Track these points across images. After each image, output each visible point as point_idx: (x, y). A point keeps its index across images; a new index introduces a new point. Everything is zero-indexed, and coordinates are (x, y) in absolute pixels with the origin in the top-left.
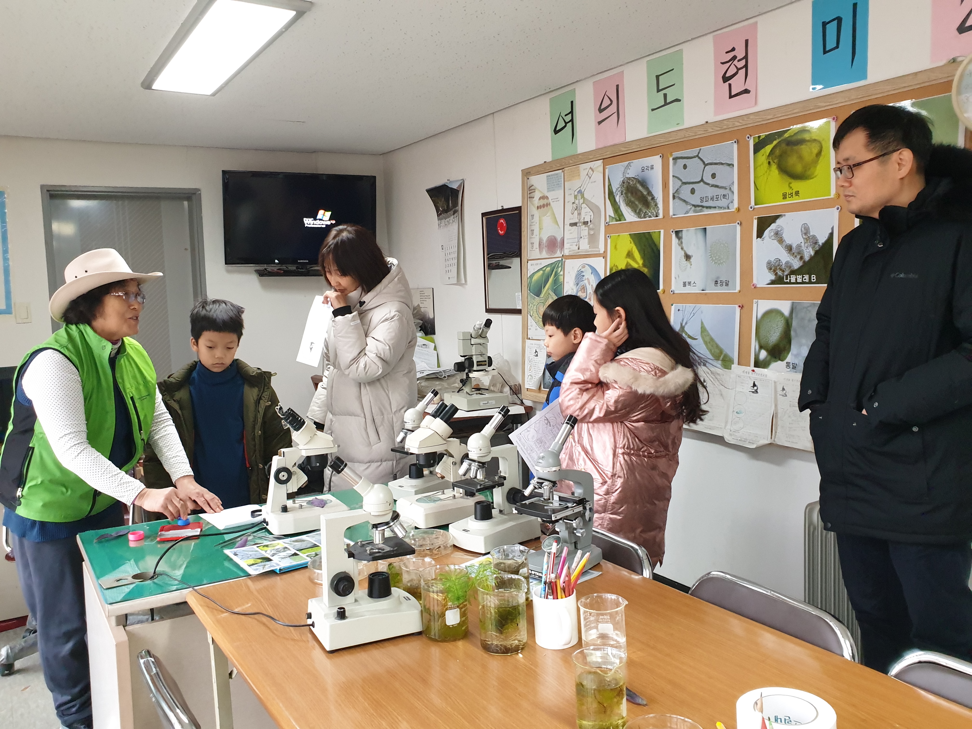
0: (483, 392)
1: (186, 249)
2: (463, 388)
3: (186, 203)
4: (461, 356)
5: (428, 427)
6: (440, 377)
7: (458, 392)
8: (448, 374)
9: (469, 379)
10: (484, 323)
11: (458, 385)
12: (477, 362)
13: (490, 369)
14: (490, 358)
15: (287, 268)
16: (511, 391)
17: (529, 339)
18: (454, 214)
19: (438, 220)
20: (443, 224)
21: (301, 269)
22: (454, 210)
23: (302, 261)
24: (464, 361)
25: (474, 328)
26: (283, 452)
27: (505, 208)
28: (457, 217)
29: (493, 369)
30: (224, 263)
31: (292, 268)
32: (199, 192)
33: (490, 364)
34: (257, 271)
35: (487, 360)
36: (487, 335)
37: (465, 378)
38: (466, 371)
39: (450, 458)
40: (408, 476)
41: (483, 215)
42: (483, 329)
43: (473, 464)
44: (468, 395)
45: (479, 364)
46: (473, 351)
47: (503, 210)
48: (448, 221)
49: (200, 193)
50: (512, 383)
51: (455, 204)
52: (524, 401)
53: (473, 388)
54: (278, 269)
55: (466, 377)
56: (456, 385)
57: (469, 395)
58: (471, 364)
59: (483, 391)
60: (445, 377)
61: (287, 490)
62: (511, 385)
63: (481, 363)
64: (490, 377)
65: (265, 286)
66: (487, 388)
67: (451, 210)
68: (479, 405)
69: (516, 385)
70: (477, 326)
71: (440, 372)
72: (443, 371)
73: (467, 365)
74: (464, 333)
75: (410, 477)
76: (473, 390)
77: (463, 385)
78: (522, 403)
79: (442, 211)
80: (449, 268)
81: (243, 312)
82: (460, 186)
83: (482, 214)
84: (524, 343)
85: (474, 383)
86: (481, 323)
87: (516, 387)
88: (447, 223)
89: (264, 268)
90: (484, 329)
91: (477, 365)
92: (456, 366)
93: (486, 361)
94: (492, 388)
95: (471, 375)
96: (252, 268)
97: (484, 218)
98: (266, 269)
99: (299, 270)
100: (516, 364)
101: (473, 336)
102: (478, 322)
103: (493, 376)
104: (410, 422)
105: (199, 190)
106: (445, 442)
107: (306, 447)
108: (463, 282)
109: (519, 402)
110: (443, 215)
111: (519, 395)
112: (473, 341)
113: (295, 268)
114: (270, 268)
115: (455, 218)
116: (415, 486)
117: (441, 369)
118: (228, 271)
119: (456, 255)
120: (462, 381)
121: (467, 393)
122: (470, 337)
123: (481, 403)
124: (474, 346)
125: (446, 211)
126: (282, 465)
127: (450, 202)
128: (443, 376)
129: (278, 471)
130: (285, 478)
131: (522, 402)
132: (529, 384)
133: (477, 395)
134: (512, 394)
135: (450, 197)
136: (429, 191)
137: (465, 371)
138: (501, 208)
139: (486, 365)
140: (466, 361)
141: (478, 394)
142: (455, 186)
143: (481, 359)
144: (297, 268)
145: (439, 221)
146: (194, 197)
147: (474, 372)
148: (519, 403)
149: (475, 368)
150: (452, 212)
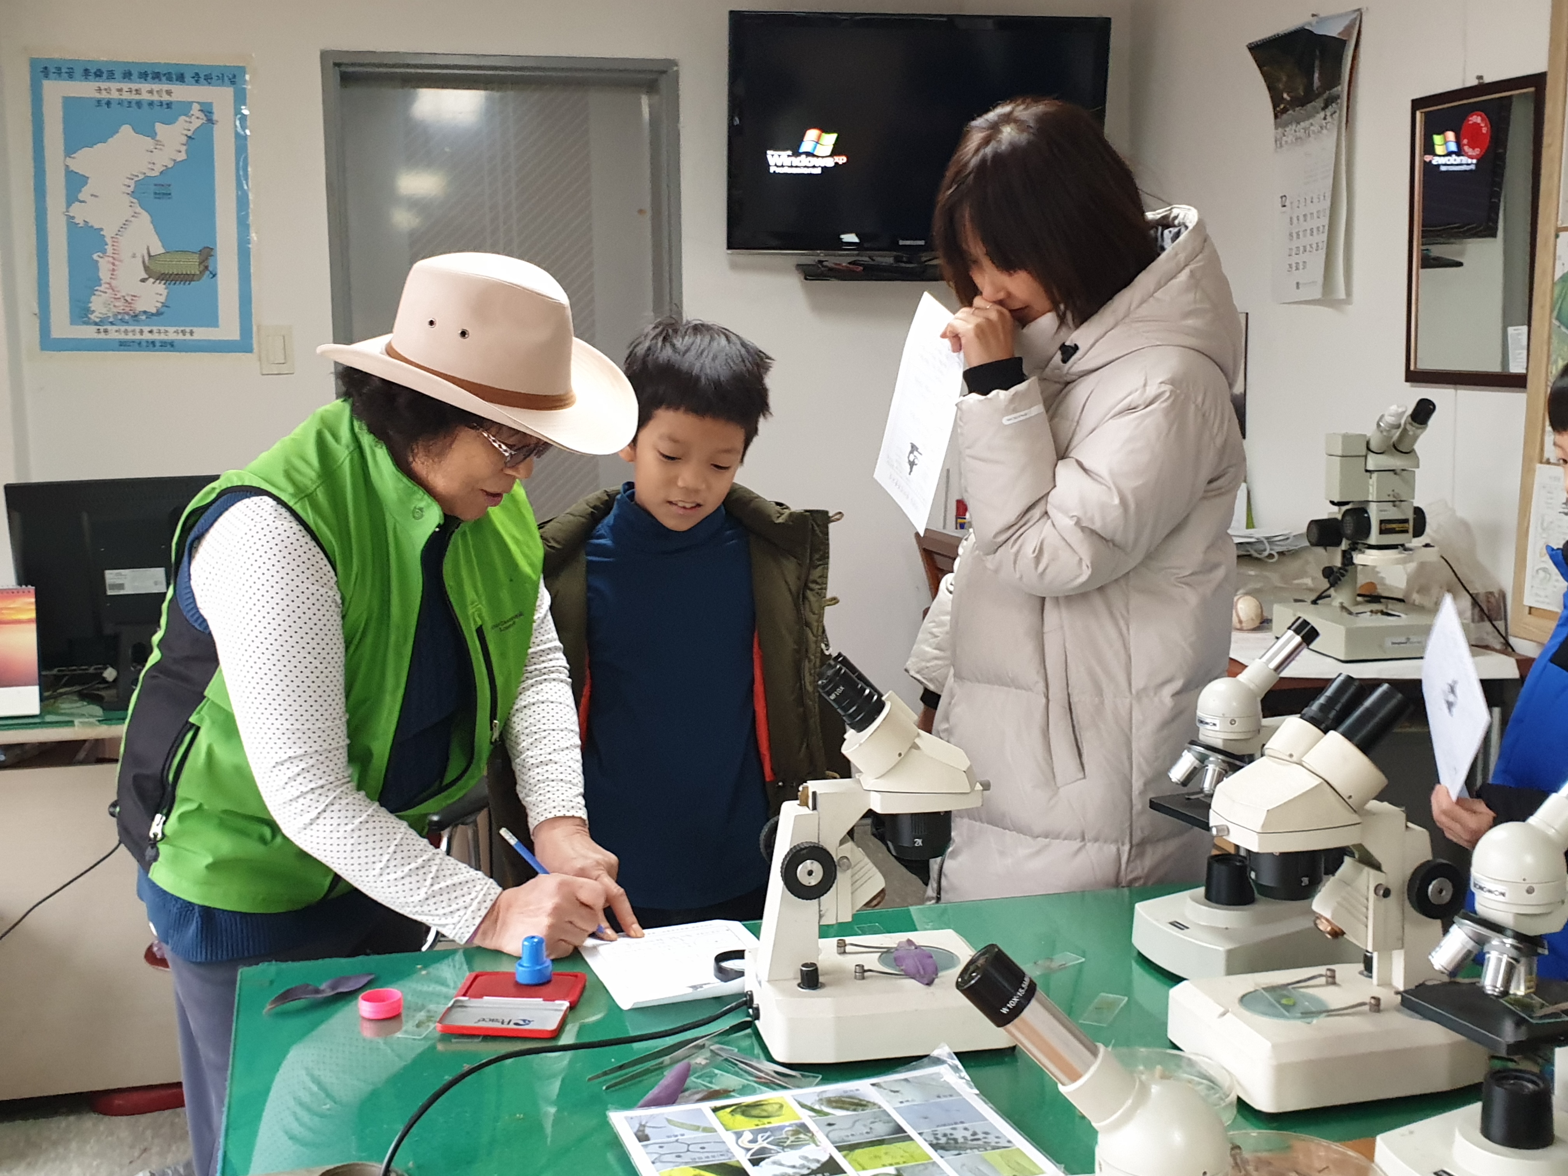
0: (1392, 607)
1: (641, 211)
2: (1332, 591)
3: (645, 101)
4: (1332, 503)
5: (1294, 759)
6: (1255, 555)
7: (1314, 602)
8: (1280, 549)
9: (1349, 568)
10: (1410, 411)
11: (1314, 580)
12: (1382, 522)
13: (1417, 542)
14: (1418, 512)
15: (873, 260)
16: (1477, 610)
17: (1548, 462)
18: (1324, 108)
19: (1276, 128)
20: (1290, 138)
21: (905, 262)
22: (1325, 96)
23: (908, 243)
24: (1339, 517)
25: (1378, 425)
26: (814, 794)
27: (1488, 79)
28: (1337, 115)
29: (1427, 545)
30: (725, 245)
31: (886, 259)
32: (675, 68)
33: (1419, 528)
34: (800, 267)
35: (1410, 516)
36: (1417, 447)
37: (1339, 564)
38: (1344, 545)
39: (1367, 870)
40: (1202, 890)
41: (1416, 104)
42: (1405, 430)
43: (1495, 942)
44: (1345, 614)
45: (1386, 527)
46: (1372, 490)
47: (1483, 88)
48: (1305, 129)
49: (677, 71)
50: (1478, 588)
51: (1332, 78)
52: (1512, 641)
53: (1359, 595)
54: (850, 263)
55: (1343, 563)
56: (1308, 581)
57: (1350, 613)
58: (1363, 527)
59: (1390, 606)
60: (1271, 556)
61: (821, 917)
62: (1477, 594)
63: (1394, 526)
64: (1412, 566)
65: (817, 307)
66: (1400, 596)
67: (1319, 95)
68: (1381, 646)
69: (1491, 593)
70: (1390, 419)
71: (1259, 542)
72: (1267, 538)
73: (1349, 529)
74: (1346, 438)
75: (1209, 896)
76: (1359, 599)
77: (1332, 585)
78: (1507, 649)
79: (1289, 103)
80: (1300, 259)
81: (767, 368)
82: (1348, 29)
83: (1413, 101)
84: (1528, 473)
85: (1362, 580)
86: (1400, 410)
87: (1492, 600)
88: (1301, 133)
89: (817, 259)
90: (1409, 427)
91: (1382, 532)
92: (1315, 530)
93: (1406, 521)
94: (1416, 598)
95: (1359, 559)
96: (791, 258)
97: (1418, 114)
98: (821, 262)
99: (903, 265)
100: (1494, 533)
101: (1373, 446)
102: (1394, 408)
103: (1422, 565)
104: (1217, 722)
105: (673, 63)
106: (1355, 818)
107: (883, 785)
108: (1342, 295)
109: (1497, 644)
110: (1290, 112)
111: (1500, 624)
112: (1373, 462)
113: (891, 260)
114: (832, 259)
115: (1329, 119)
116: (1225, 933)
117: (1258, 533)
118: (734, 266)
119: (1325, 221)
120: (1328, 572)
121: (1343, 607)
122: (1363, 451)
123: (1388, 643)
124: (1375, 475)
125: (1303, 100)
126: (809, 837)
127: (1316, 75)
128: (1266, 553)
129: (796, 857)
130: (813, 881)
131: (1507, 644)
132: (1537, 595)
133: (1374, 617)
134: (1476, 617)
135: (1317, 63)
136: (1256, 49)
137: (1339, 544)
138: (1475, 82)
139: (1406, 531)
140: (1348, 518)
141: (1376, 612)
142: (1333, 30)
143: (1393, 513)
144: (897, 259)
145: (1280, 130)
146: (663, 82)
147: (1369, 551)
148: (1498, 647)
149: (1374, 538)
150: (1319, 103)
